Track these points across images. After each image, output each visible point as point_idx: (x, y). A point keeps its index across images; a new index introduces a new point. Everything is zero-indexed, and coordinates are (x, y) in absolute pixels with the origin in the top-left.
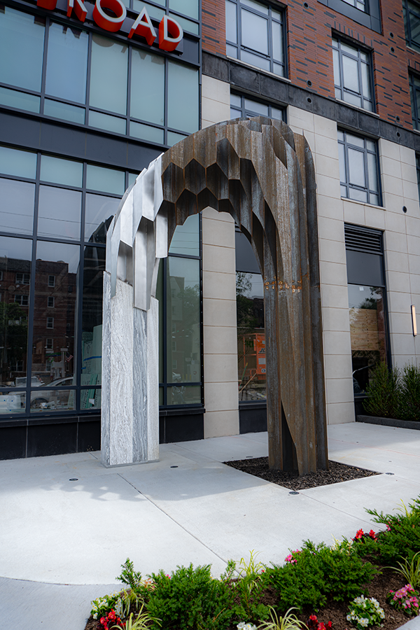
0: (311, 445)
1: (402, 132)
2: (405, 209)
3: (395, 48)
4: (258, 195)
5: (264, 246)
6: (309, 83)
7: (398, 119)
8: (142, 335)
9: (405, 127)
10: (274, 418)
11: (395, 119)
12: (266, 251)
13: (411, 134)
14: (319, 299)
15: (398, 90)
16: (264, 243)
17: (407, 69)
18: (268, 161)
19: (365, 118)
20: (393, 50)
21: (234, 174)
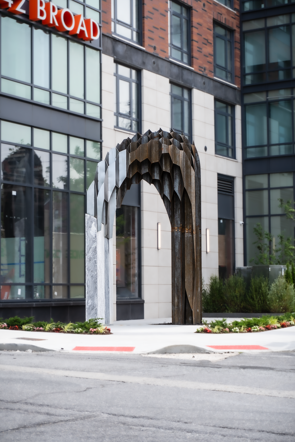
0: (198, 311)
1: (207, 80)
2: (206, 149)
3: (206, 3)
4: (177, 182)
5: (175, 207)
6: (155, 48)
7: (205, 69)
8: (107, 253)
9: (209, 76)
10: (178, 299)
11: (203, 70)
12: (176, 210)
13: (212, 81)
14: (201, 238)
15: (206, 42)
16: (175, 206)
17: (212, 21)
18: (187, 168)
19: (185, 72)
20: (204, 5)
21: (166, 169)
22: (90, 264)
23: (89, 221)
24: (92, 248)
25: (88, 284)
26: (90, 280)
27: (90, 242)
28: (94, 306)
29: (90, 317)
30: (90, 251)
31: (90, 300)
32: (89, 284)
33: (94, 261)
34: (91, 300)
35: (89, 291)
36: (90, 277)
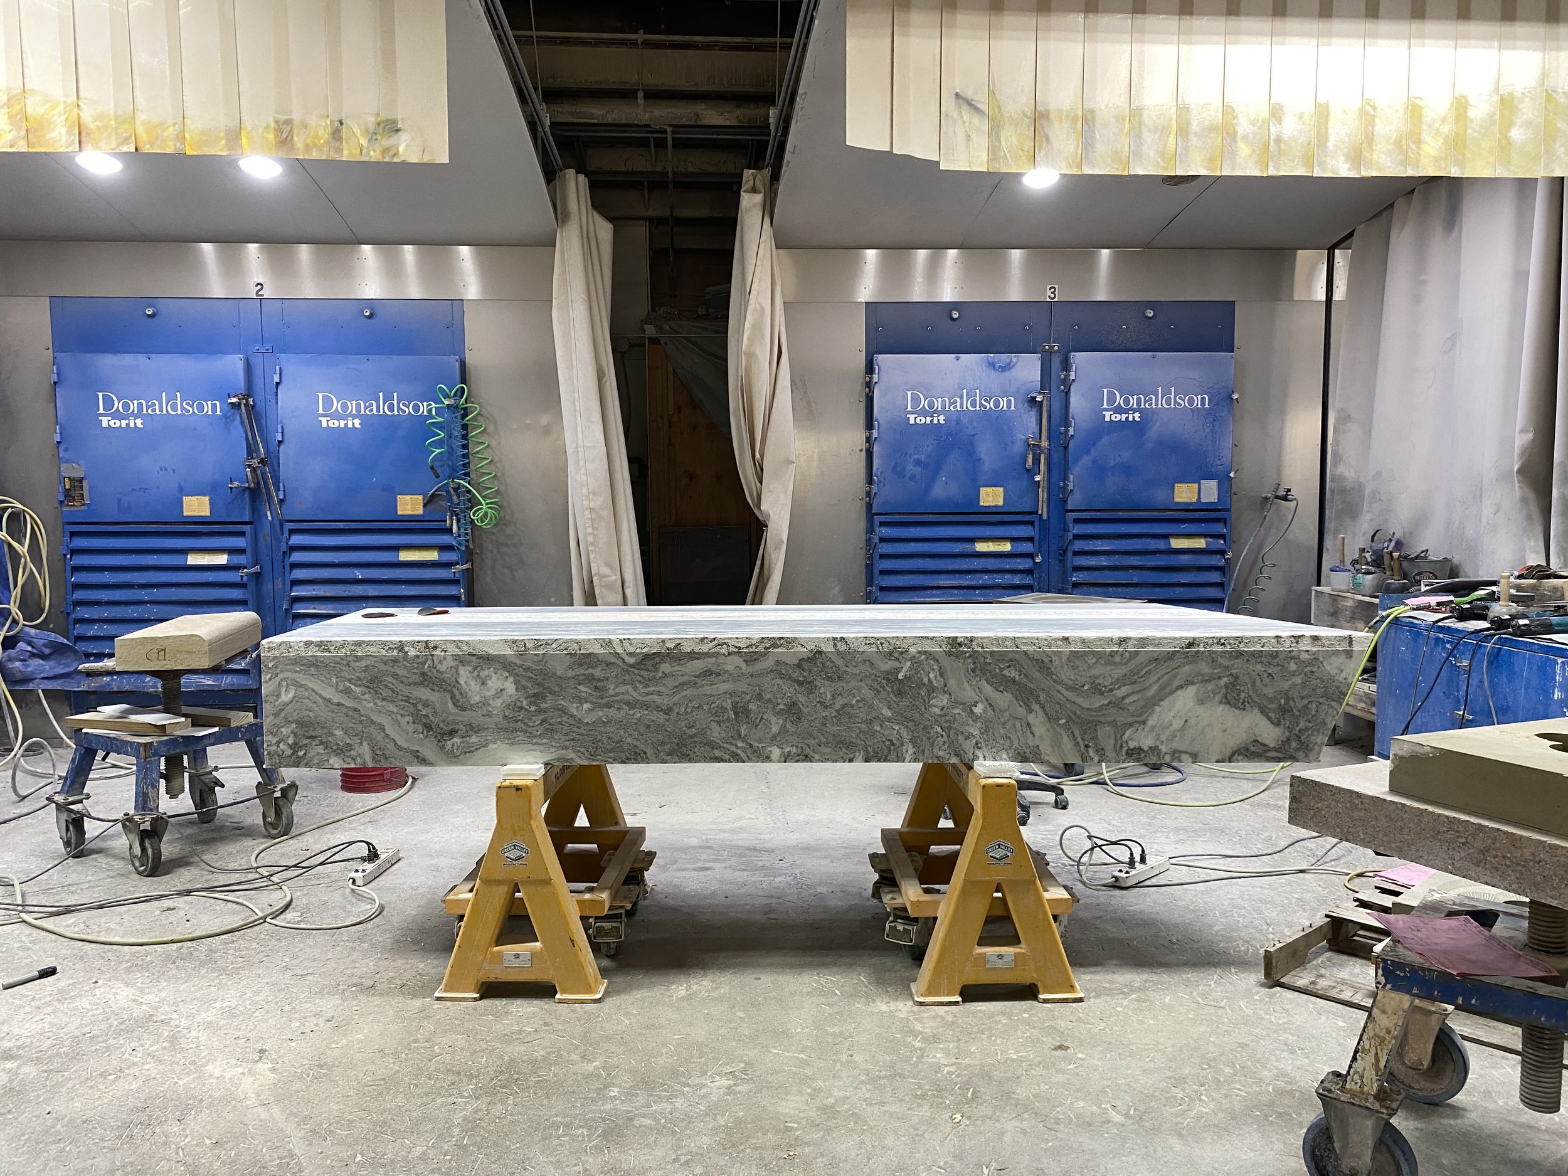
22: (867, 692)
23: (1298, 680)
24: (1021, 711)
25: (665, 667)
26: (708, 690)
27: (1076, 689)
28: (457, 740)
29: (347, 692)
30: (988, 689)
31: (510, 687)
32: (670, 683)
33: (895, 730)
34: (516, 707)
35: (597, 672)
36: (741, 687)
